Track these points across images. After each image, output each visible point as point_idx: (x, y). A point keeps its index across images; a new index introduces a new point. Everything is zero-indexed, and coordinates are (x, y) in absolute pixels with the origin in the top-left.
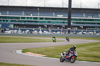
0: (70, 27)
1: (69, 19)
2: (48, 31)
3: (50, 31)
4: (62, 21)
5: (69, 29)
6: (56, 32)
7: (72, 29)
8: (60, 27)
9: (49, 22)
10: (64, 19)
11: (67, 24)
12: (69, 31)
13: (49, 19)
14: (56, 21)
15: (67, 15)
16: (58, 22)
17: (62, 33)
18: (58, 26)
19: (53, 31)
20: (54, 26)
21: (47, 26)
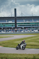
0: (16, 28)
1: (16, 23)
2: (4, 31)
3: (5, 31)
4: (12, 25)
5: (16, 29)
6: (9, 31)
7: (17, 29)
8: (11, 28)
9: (4, 26)
10: (13, 24)
11: (14, 27)
12: (16, 31)
13: (4, 24)
14: (8, 25)
15: (14, 21)
16: (9, 26)
17: (12, 32)
18: (10, 28)
19: (6, 31)
20: (7, 28)
21: (3, 28)
